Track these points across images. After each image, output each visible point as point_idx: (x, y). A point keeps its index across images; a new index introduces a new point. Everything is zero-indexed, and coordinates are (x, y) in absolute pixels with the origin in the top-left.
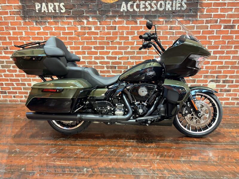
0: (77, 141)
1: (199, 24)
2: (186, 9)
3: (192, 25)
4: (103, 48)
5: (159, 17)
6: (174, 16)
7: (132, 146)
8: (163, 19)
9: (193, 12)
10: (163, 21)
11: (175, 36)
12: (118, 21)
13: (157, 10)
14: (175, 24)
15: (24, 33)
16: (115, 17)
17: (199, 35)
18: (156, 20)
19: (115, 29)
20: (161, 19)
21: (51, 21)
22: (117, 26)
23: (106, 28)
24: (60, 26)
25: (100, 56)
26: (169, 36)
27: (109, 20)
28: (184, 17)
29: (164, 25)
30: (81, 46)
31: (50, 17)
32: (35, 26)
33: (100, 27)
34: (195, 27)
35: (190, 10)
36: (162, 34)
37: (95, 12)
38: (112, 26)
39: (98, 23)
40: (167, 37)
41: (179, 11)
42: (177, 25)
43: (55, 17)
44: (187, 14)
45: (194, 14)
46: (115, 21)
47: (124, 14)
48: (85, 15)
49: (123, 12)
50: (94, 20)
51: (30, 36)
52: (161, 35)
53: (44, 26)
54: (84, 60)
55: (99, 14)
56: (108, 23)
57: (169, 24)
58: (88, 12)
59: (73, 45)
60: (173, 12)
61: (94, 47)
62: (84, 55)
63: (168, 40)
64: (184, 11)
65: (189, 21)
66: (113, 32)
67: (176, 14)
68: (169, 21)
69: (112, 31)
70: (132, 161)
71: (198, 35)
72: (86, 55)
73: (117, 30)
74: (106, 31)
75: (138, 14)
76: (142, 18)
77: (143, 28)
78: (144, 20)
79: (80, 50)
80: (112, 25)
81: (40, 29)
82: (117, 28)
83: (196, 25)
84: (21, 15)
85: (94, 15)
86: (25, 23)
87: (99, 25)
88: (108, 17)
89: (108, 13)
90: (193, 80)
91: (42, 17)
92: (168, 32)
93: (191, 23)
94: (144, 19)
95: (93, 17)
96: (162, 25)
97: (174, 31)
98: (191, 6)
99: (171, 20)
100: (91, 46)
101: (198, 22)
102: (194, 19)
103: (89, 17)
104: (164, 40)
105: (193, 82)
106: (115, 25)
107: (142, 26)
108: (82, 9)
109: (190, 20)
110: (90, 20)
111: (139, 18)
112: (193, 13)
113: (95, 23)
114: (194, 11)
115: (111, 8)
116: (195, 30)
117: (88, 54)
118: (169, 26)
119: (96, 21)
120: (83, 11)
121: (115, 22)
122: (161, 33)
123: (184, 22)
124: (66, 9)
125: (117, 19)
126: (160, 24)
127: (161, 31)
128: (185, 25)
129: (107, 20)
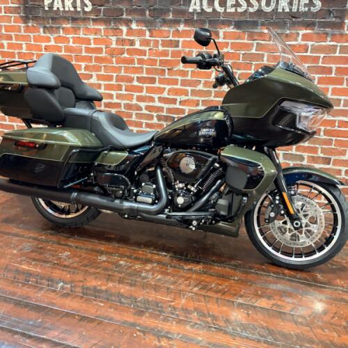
0: (71, 239)
1: (346, 42)
2: (321, 10)
3: (332, 43)
4: (153, 81)
5: (263, 25)
6: (294, 24)
7: (159, 262)
9: (336, 17)
12: (183, 31)
13: (260, 12)
14: (296, 40)
15: (24, 46)
16: (177, 22)
18: (256, 31)
19: (177, 46)
21: (69, 26)
22: (181, 39)
23: (160, 42)
24: (82, 36)
25: (148, 94)
27: (167, 29)
28: (315, 26)
29: (272, 42)
30: (115, 75)
31: (66, 19)
32: (42, 34)
33: (151, 40)
34: (338, 48)
35: (330, 12)
36: (268, 60)
37: (142, 12)
38: (171, 40)
39: (148, 33)
41: (305, 14)
42: (300, 41)
43: (74, 20)
44: (322, 20)
45: (338, 20)
46: (178, 31)
47: (195, 18)
48: (124, 16)
49: (192, 14)
50: (139, 28)
51: (34, 52)
52: (265, 62)
53: (56, 35)
54: (118, 101)
55: (150, 16)
56: (165, 34)
58: (130, 12)
59: (102, 73)
60: (293, 16)
61: (137, 77)
62: (120, 92)
64: (315, 15)
65: (325, 36)
66: (173, 52)
67: (298, 20)
68: (282, 34)
69: (170, 49)
70: (145, 286)
71: (343, 66)
72: (124, 92)
73: (180, 48)
74: (161, 48)
75: (222, 18)
76: (229, 26)
77: (230, 47)
79: (113, 82)
80: (173, 39)
81: (50, 41)
82: (180, 44)
83: (339, 44)
84: (22, 14)
85: (140, 17)
86: (27, 29)
87: (147, 37)
88: (165, 22)
89: (165, 14)
90: (326, 158)
91: (53, 19)
93: (329, 39)
94: (232, 27)
95: (138, 22)
96: (267, 42)
98: (331, 4)
99: (288, 32)
100: (132, 75)
101: (344, 38)
102: (337, 32)
103: (131, 21)
105: (324, 163)
106: (176, 39)
107: (228, 43)
108: (121, 6)
109: (327, 34)
110: (134, 26)
111: (222, 26)
112: (334, 19)
113: (141, 33)
114: (338, 15)
115: (171, 4)
116: (337, 54)
117: (126, 90)
119: (144, 28)
120: (121, 9)
121: (177, 33)
122: (265, 58)
123: (315, 36)
124: (93, 5)
125: (182, 27)
126: (264, 40)
127: (266, 54)
128: (317, 44)
129: (163, 28)
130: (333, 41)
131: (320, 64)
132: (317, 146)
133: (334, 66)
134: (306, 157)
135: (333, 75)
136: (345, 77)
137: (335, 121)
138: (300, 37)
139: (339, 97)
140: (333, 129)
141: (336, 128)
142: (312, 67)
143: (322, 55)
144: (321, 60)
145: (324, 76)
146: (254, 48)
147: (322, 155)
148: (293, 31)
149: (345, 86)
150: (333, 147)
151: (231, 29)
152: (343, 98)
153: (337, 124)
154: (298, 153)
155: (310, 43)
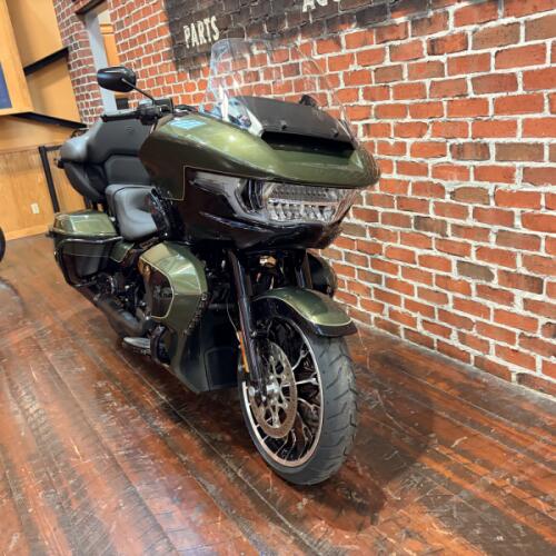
1: (536, 10)
3: (507, 21)
5: (394, 9)
8: (404, 15)
10: (406, 23)
11: (447, 78)
12: (301, 46)
14: (445, 27)
16: (293, 33)
17: (541, 67)
18: (385, 23)
19: (298, 73)
20: (400, 16)
21: (205, 64)
22: (300, 61)
23: (282, 70)
24: (217, 75)
26: (427, 82)
27: (284, 47)
29: (410, 39)
31: (203, 56)
32: (189, 81)
33: (273, 69)
34: (522, 29)
36: (410, 77)
37: (260, 28)
38: (291, 65)
39: (268, 58)
40: (424, 86)
42: (452, 28)
46: (296, 47)
47: (311, 21)
48: (246, 39)
49: (307, 13)
50: (260, 51)
52: (406, 81)
53: (198, 80)
55: (268, 30)
56: (284, 56)
57: (422, 33)
58: (249, 30)
63: (428, 100)
65: (493, 6)
66: (295, 83)
68: (422, 20)
69: (293, 79)
71: (535, 67)
73: (301, 75)
74: (283, 79)
75: (340, 13)
76: (350, 24)
77: (356, 61)
78: (355, 31)
80: (293, 62)
81: (195, 89)
82: (301, 69)
83: (521, 20)
84: (173, 59)
86: (179, 77)
87: (270, 65)
88: (282, 36)
89: (281, 23)
91: (194, 59)
92: (424, 64)
93: (500, 12)
94: (353, 26)
95: (259, 44)
96: (403, 42)
97: (443, 59)
99: (431, 13)
101: (529, 4)
103: (251, 45)
104: (417, 101)
105: (531, 290)
106: (296, 61)
107: (352, 55)
108: (241, 25)
109: (496, 2)
110: (255, 50)
111: (342, 27)
113: (262, 59)
115: (285, 6)
116: (522, 43)
118: (424, 39)
119: (264, 52)
120: (242, 29)
122: (405, 75)
123: (476, 12)
124: (220, 30)
125: (300, 41)
126: (398, 39)
127: (405, 65)
128: (481, 28)
129: (281, 47)
130: (508, 15)
131: (493, 71)
132: (513, 250)
133: (518, 71)
134: (495, 272)
135: (520, 91)
136: (546, 92)
137: (537, 195)
138: (452, 19)
139: (540, 140)
140: (537, 212)
141: (543, 211)
142: (479, 78)
143: (493, 51)
144: (493, 60)
145: (504, 94)
146: (388, 56)
147: (524, 271)
148: (438, 11)
149: (547, 113)
150: (542, 253)
151: (353, 29)
152: (545, 141)
153: (543, 202)
154: (481, 263)
155: (469, 29)
